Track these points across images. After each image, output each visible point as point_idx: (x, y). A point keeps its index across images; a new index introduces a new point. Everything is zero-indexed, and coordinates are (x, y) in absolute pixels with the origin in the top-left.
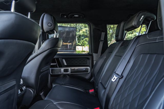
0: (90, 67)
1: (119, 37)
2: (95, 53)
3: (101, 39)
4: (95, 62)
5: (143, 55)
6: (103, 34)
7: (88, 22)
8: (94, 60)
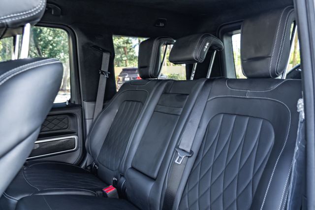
0: (77, 135)
1: (151, 70)
2: (88, 101)
3: (102, 70)
4: (88, 123)
5: (224, 116)
6: (106, 57)
7: (67, 26)
8: (87, 117)
